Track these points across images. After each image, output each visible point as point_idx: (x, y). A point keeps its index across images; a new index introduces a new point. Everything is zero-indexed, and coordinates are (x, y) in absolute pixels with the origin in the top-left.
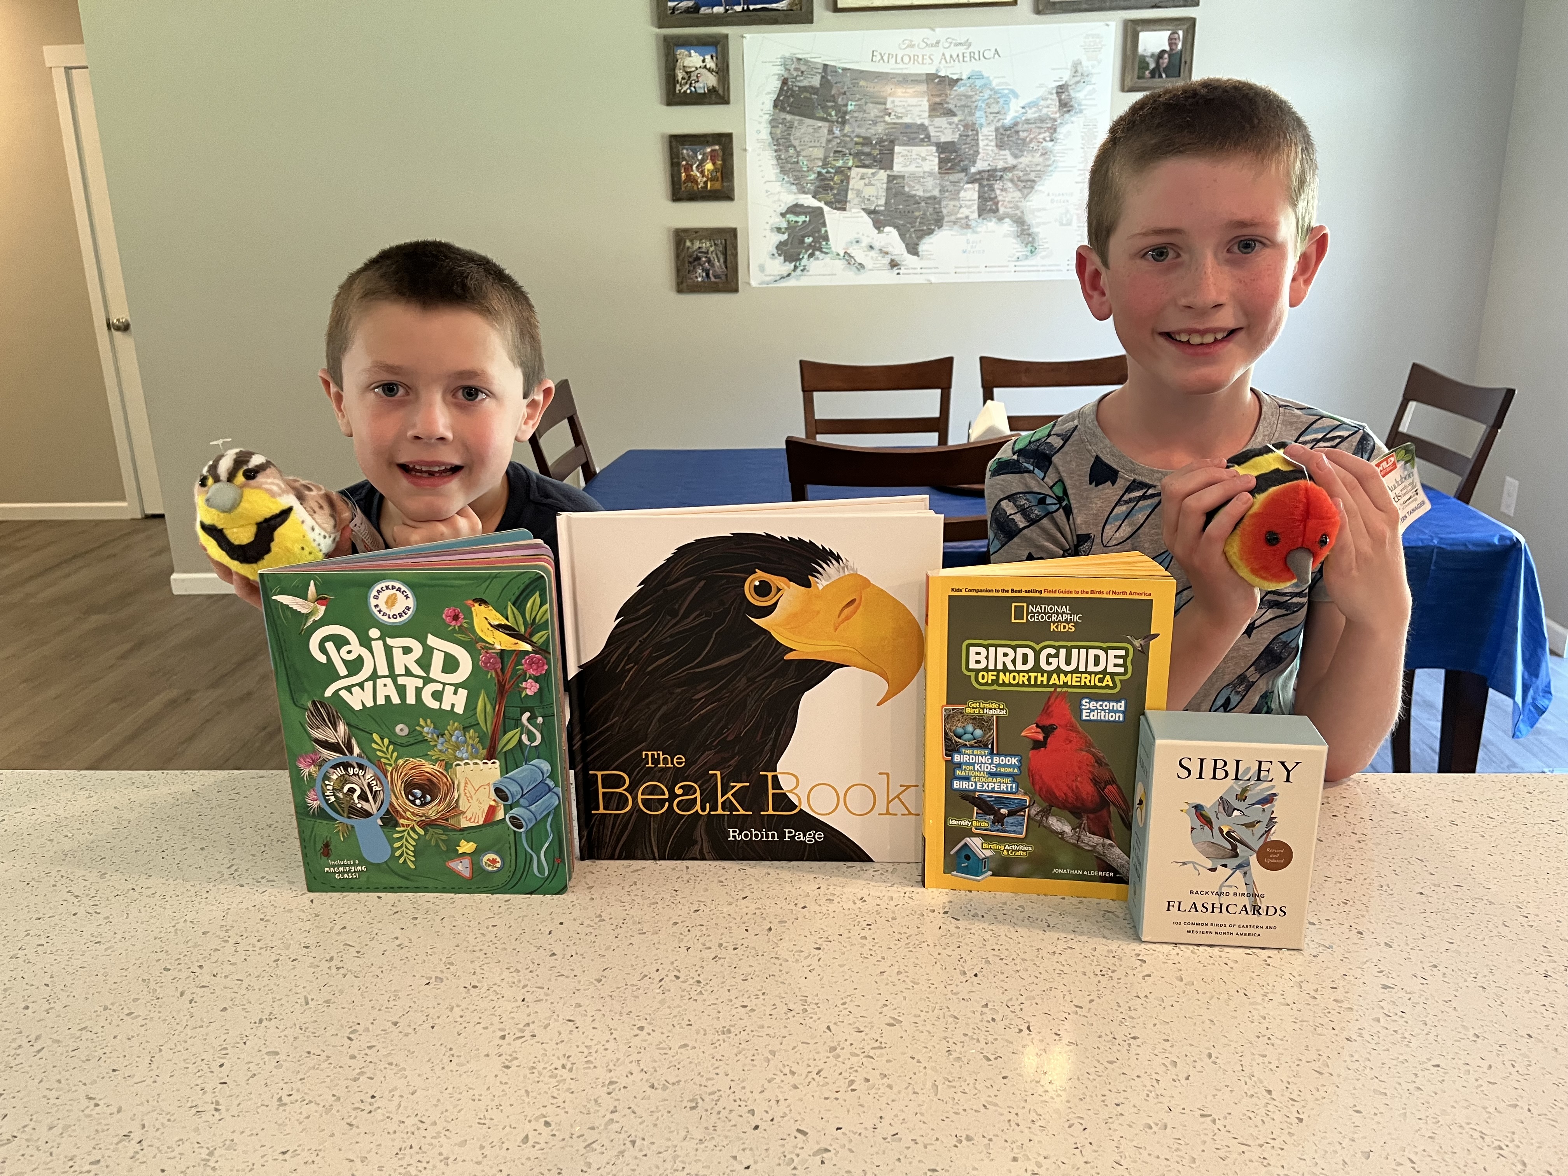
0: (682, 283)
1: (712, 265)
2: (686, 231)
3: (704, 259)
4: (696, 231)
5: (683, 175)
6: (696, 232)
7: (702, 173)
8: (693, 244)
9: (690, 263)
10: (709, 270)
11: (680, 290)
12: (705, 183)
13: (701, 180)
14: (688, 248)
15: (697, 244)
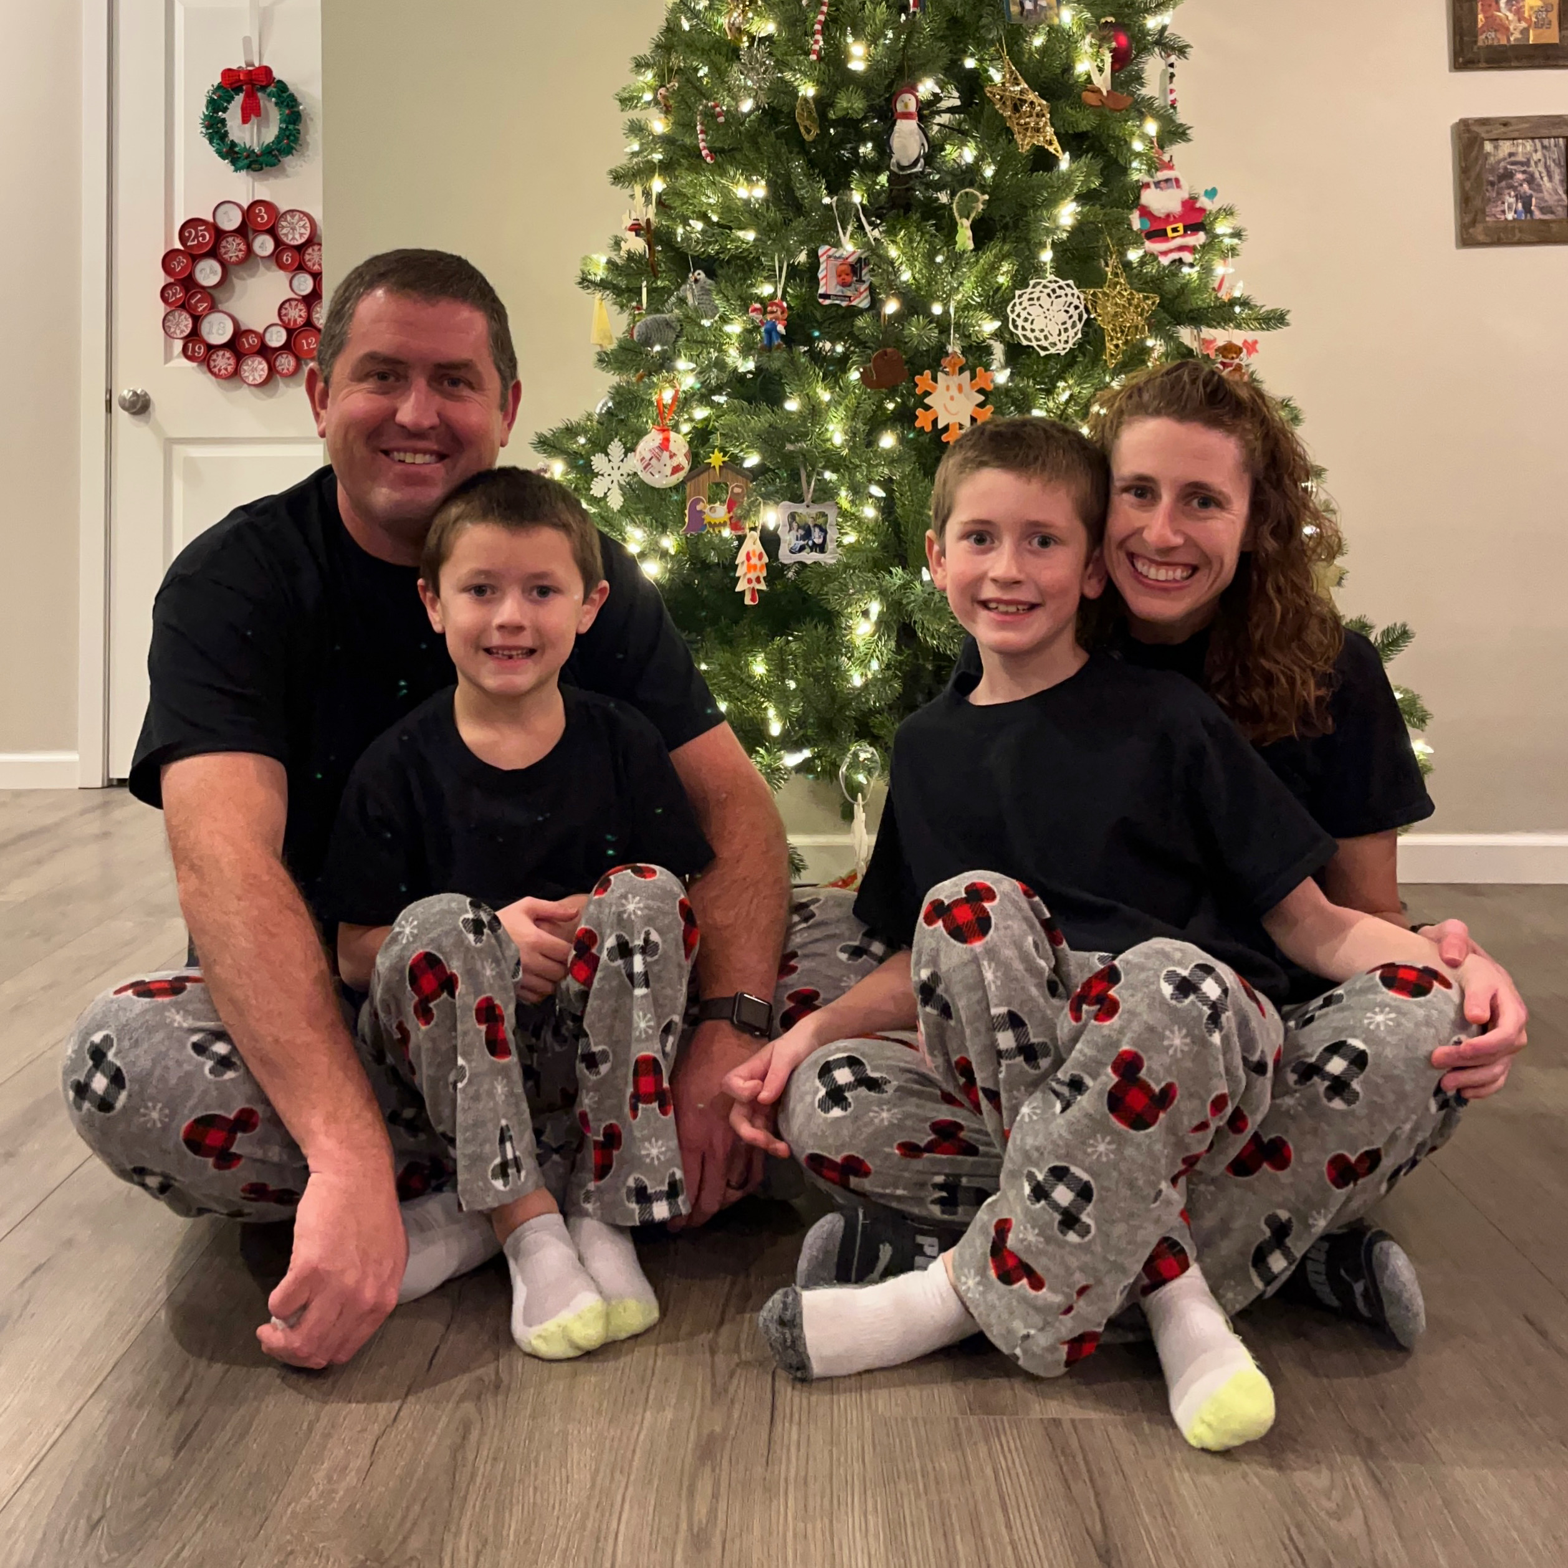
0: (1474, 223)
1: (1538, 189)
2: (1484, 122)
3: (1520, 176)
4: (1505, 123)
5: (1481, 16)
6: (1505, 125)
7: (1519, 13)
8: (1496, 148)
9: (1492, 184)
10: (1531, 196)
11: (1466, 239)
12: (1525, 32)
13: (1516, 29)
14: (1489, 154)
15: (1506, 147)
